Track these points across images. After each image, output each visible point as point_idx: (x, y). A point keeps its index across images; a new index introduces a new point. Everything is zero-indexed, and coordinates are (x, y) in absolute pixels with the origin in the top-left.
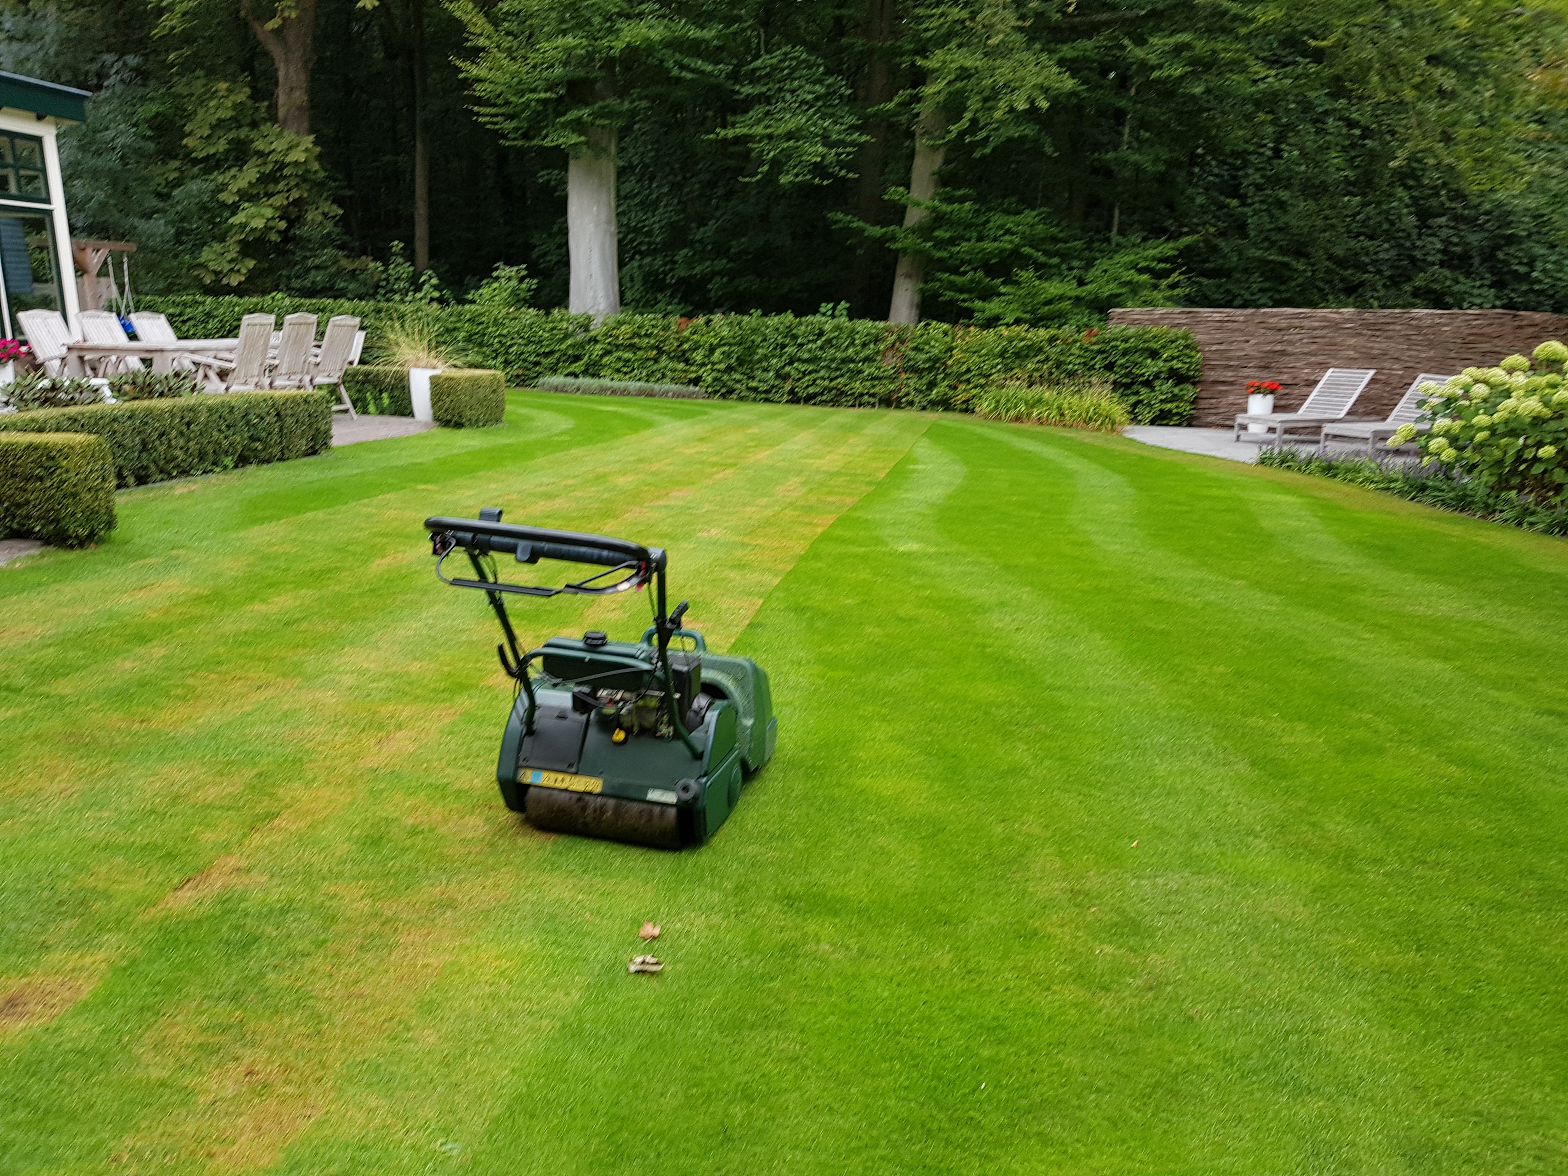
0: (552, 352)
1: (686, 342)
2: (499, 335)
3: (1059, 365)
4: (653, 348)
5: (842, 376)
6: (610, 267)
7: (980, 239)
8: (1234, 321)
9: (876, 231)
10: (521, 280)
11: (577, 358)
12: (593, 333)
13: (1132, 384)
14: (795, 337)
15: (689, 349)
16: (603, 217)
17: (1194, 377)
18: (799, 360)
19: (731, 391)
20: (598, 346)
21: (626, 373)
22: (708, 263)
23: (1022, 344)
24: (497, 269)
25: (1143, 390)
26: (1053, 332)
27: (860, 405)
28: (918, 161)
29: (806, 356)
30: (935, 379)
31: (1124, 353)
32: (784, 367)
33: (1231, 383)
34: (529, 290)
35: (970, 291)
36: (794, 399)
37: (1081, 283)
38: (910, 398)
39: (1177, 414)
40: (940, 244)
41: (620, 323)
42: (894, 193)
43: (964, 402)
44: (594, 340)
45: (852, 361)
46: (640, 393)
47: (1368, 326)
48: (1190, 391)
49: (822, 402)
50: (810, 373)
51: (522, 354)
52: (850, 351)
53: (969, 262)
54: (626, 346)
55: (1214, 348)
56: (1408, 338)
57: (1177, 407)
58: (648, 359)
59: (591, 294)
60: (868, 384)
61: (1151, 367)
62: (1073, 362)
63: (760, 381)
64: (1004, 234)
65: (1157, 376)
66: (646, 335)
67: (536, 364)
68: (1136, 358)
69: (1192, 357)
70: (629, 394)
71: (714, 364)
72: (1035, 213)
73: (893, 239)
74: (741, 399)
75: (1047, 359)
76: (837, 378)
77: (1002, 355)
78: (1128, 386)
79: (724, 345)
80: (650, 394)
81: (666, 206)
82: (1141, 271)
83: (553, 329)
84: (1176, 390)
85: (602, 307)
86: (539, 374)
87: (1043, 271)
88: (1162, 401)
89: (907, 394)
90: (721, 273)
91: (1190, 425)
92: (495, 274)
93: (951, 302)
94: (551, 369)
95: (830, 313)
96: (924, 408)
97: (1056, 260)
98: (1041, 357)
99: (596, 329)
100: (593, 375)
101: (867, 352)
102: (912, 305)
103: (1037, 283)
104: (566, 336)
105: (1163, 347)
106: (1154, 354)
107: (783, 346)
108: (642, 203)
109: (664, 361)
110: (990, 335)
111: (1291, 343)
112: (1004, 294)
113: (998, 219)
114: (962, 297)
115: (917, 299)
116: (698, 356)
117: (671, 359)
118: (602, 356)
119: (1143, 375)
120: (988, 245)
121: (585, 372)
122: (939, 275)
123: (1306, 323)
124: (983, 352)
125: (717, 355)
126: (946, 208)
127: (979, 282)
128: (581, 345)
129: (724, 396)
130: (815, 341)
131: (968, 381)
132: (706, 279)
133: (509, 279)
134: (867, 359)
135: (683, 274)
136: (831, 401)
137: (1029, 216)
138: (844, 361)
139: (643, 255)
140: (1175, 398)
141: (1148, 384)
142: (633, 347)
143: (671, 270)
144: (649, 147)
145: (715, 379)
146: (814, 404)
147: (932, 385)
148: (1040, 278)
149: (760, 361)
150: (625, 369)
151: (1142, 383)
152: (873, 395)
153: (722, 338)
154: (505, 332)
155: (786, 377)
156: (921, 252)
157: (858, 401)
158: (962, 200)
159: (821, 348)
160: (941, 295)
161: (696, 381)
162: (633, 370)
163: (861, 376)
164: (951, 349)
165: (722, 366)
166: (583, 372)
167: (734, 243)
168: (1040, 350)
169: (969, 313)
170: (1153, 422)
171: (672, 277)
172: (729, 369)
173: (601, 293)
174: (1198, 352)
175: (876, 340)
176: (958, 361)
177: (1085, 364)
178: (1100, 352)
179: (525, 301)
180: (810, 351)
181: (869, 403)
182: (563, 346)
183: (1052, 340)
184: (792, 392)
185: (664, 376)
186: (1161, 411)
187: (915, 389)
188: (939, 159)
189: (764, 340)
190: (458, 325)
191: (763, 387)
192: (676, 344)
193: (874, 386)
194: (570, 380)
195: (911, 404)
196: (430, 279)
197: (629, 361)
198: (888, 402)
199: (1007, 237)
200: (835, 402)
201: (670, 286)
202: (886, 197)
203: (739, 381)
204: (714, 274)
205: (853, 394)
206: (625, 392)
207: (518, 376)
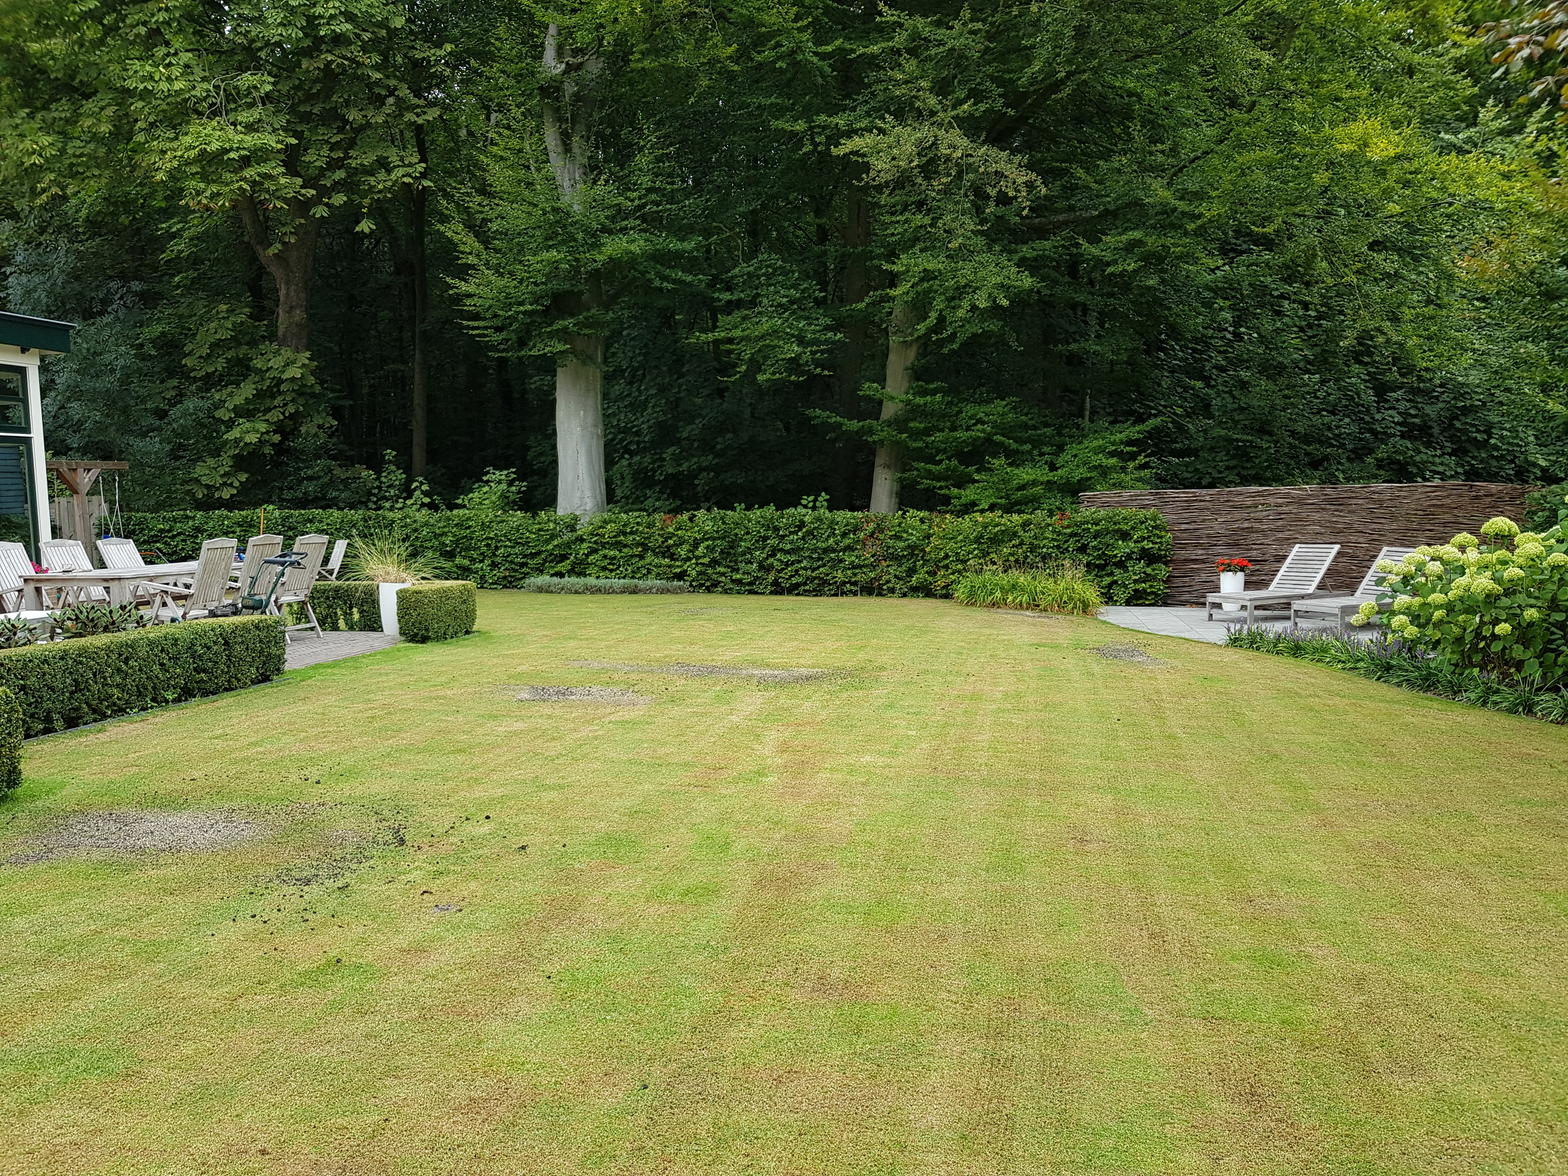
0: (539, 553)
1: (671, 538)
2: (487, 538)
3: (1033, 548)
4: (638, 544)
5: (824, 565)
6: (596, 468)
7: (953, 429)
8: (1201, 501)
9: (854, 425)
10: (511, 483)
11: (564, 558)
12: (579, 533)
13: (1106, 565)
14: (776, 529)
15: (675, 545)
16: (590, 420)
17: (1166, 556)
18: (782, 550)
19: (716, 584)
20: (585, 545)
21: (611, 571)
22: (696, 460)
23: (997, 529)
24: (488, 473)
25: (1117, 571)
26: (1025, 517)
27: (843, 593)
28: (892, 357)
29: (788, 547)
30: (915, 566)
31: (1095, 537)
32: (767, 558)
33: (1203, 562)
34: (518, 493)
35: (946, 479)
36: (778, 590)
37: (1053, 468)
38: (890, 585)
39: (1153, 593)
40: (916, 434)
41: (605, 522)
42: (869, 388)
43: (943, 587)
44: (581, 540)
45: (834, 551)
46: (624, 591)
47: (1332, 501)
48: (1163, 571)
49: (805, 591)
50: (793, 564)
51: (508, 556)
52: (831, 541)
53: (945, 451)
54: (612, 544)
55: (1184, 527)
56: (1371, 511)
57: (1151, 586)
58: (632, 556)
59: (578, 494)
60: (849, 572)
61: (1122, 548)
62: (1046, 546)
63: (744, 573)
64: (975, 424)
65: (1129, 557)
66: (632, 533)
67: (522, 565)
68: (1108, 539)
69: (1161, 537)
70: (613, 592)
71: (698, 558)
72: (1004, 403)
73: (871, 431)
74: (726, 592)
75: (1022, 544)
76: (819, 567)
77: (977, 540)
78: (1102, 567)
79: (707, 540)
80: (635, 591)
81: (653, 407)
82: (1112, 454)
83: (539, 530)
84: (1149, 570)
85: (589, 504)
86: (526, 575)
87: (1015, 459)
88: (1135, 581)
89: (888, 582)
90: (706, 469)
91: (1166, 604)
92: (485, 478)
93: (929, 490)
94: (537, 569)
95: (811, 505)
96: (904, 595)
97: (1027, 447)
98: (1016, 542)
99: (583, 529)
100: (579, 574)
101: (847, 542)
102: (891, 492)
103: (1009, 470)
104: (553, 537)
105: (1133, 528)
106: (1125, 536)
107: (765, 539)
108: (631, 404)
109: (649, 558)
110: (966, 522)
111: (1259, 520)
112: (977, 481)
113: (969, 409)
114: (939, 484)
115: (896, 487)
116: (683, 551)
117: (656, 554)
118: (587, 555)
119: (1115, 556)
120: (961, 435)
121: (572, 572)
122: (916, 465)
123: (1271, 500)
124: (960, 537)
125: (701, 550)
126: (920, 400)
127: (955, 470)
128: (568, 545)
129: (709, 590)
130: (796, 533)
131: (946, 567)
132: (693, 475)
133: (499, 482)
134: (849, 548)
135: (670, 471)
136: (814, 590)
137: (999, 406)
138: (826, 551)
139: (632, 454)
140: (1147, 578)
141: (1121, 564)
142: (619, 546)
143: (659, 467)
144: (638, 351)
145: (700, 573)
146: (797, 595)
147: (911, 572)
148: (1010, 465)
149: (743, 554)
150: (610, 567)
151: (1115, 564)
152: (855, 584)
153: (706, 532)
154: (492, 535)
155: (768, 569)
156: (897, 443)
157: (840, 591)
158: (934, 393)
159: (803, 538)
160: (918, 483)
161: (680, 576)
162: (619, 566)
163: (842, 565)
164: (928, 537)
165: (706, 560)
166: (568, 572)
167: (719, 439)
168: (1015, 534)
169: (946, 500)
170: (1128, 603)
171: (661, 474)
172: (714, 563)
173: (588, 493)
174: (1167, 531)
175: (856, 529)
176: (936, 548)
177: (1058, 547)
178: (1072, 535)
179: (514, 502)
180: (791, 542)
181: (851, 591)
182: (550, 547)
183: (1025, 525)
184: (775, 583)
185: (649, 572)
186: (1136, 591)
187: (896, 576)
188: (912, 353)
189: (748, 533)
190: (446, 530)
191: (748, 579)
192: (661, 540)
193: (855, 575)
194: (556, 580)
195: (892, 591)
196: (422, 486)
197: (615, 558)
198: (870, 589)
199: (979, 426)
200: (817, 592)
201: (659, 481)
202: (861, 393)
203: (723, 574)
204: (701, 469)
205: (836, 582)
206: (609, 591)
207: (505, 578)
